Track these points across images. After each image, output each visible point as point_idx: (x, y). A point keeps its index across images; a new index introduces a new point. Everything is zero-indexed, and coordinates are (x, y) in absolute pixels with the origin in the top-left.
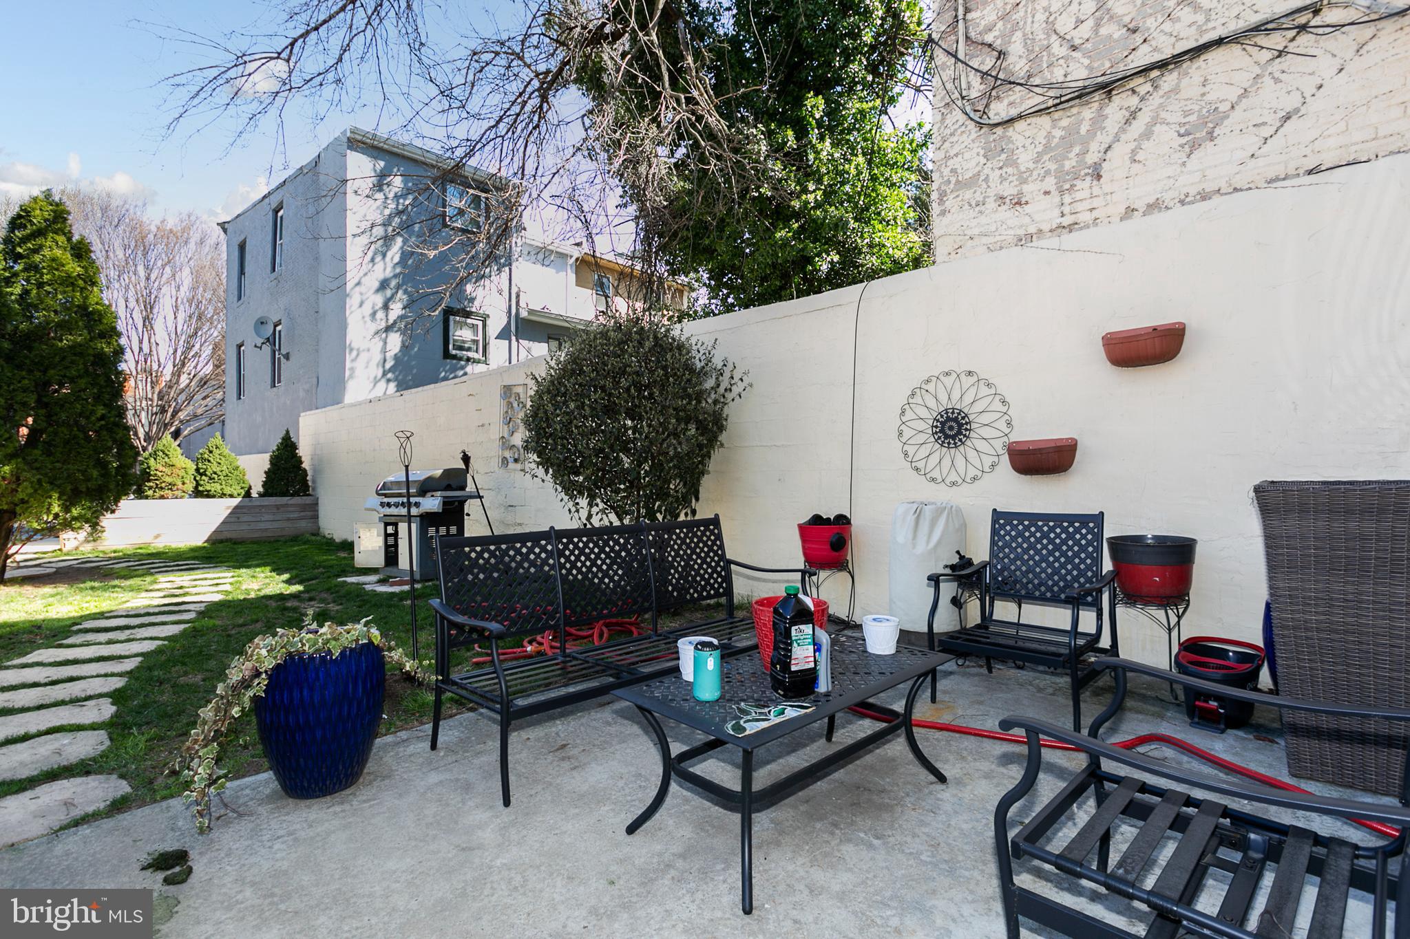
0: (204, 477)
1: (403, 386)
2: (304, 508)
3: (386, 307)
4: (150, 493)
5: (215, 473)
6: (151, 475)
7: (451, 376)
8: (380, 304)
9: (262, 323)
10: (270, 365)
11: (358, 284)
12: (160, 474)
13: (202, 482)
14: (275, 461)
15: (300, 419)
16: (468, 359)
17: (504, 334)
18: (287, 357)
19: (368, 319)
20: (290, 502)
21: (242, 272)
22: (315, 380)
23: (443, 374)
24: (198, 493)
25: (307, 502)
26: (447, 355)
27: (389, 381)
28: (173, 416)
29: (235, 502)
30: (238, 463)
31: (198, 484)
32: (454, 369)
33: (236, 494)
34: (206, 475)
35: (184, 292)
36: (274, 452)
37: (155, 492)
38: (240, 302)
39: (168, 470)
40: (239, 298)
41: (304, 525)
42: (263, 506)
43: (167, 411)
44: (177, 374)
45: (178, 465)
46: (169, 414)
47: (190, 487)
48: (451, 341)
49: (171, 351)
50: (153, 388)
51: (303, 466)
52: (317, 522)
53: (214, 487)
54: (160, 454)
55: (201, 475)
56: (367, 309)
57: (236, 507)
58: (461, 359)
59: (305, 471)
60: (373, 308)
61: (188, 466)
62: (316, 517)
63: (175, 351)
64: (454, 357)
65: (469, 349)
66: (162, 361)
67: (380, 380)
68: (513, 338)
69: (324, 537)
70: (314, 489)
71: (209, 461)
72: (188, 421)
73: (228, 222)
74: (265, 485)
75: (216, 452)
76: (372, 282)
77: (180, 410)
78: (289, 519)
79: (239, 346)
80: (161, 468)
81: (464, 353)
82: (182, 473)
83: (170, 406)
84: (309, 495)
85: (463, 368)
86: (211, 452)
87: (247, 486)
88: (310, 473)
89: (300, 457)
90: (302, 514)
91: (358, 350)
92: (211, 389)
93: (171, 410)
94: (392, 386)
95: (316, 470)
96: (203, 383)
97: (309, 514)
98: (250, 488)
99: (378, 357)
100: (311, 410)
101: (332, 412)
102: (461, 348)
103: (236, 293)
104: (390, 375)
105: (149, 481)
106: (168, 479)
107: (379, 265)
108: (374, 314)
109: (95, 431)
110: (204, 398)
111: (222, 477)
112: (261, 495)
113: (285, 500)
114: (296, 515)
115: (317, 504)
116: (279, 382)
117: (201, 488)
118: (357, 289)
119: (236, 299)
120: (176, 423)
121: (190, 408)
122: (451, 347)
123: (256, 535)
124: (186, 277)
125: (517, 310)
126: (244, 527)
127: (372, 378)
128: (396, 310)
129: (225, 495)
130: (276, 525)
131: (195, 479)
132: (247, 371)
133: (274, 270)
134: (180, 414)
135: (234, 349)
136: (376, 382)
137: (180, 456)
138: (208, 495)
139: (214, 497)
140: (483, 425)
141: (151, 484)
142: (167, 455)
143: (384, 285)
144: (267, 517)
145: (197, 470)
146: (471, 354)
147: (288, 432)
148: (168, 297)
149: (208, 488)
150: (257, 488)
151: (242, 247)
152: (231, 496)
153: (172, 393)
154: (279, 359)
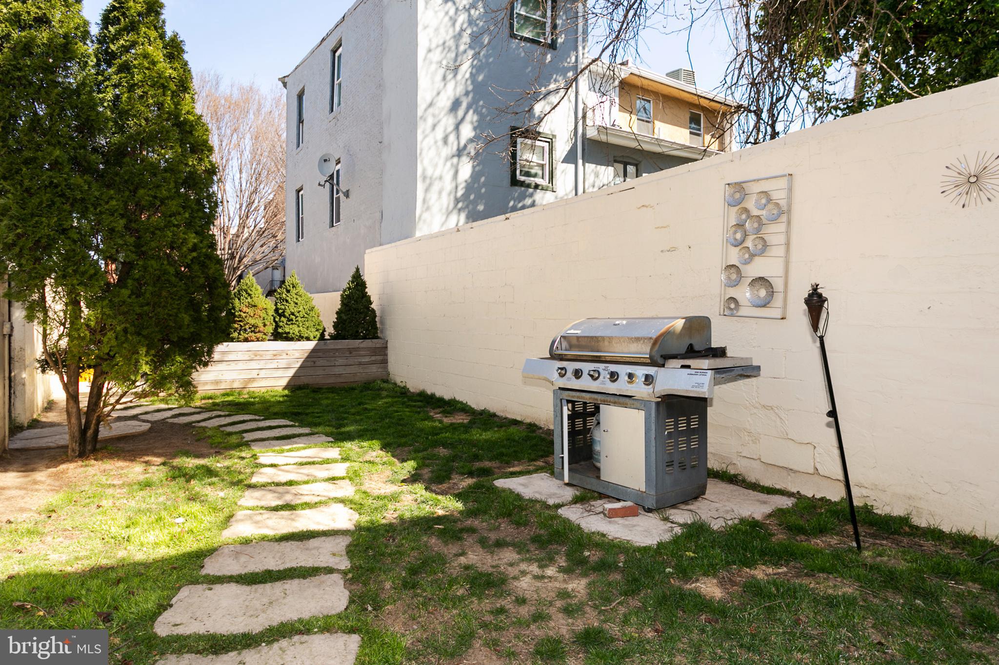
0: (283, 319)
1: (474, 216)
2: (375, 351)
3: (457, 127)
4: (235, 335)
5: (293, 314)
6: (235, 316)
7: (520, 205)
8: (451, 128)
9: (325, 161)
10: (329, 205)
11: (431, 105)
12: (244, 315)
13: (281, 324)
14: (346, 301)
15: (366, 256)
16: (537, 186)
17: (571, 158)
18: (347, 194)
19: (440, 143)
20: (362, 346)
21: (301, 121)
22: (378, 215)
23: (511, 203)
24: (278, 336)
25: (378, 346)
26: (515, 182)
27: (460, 210)
28: (240, 261)
29: (310, 345)
30: (314, 303)
31: (277, 326)
32: (523, 197)
33: (312, 338)
34: (285, 317)
35: (247, 154)
36: (345, 291)
37: (239, 334)
38: (299, 149)
39: (250, 311)
40: (298, 146)
41: (374, 370)
42: (337, 350)
43: (235, 257)
44: (242, 226)
45: (260, 306)
46: (237, 260)
47: (270, 329)
48: (518, 166)
49: (238, 206)
50: (225, 238)
51: (372, 306)
52: (386, 368)
53: (293, 330)
54: (244, 293)
55: (280, 315)
56: (439, 134)
57: (314, 351)
58: (528, 186)
59: (373, 311)
60: (445, 131)
61: (269, 307)
62: (385, 362)
63: (241, 207)
64: (522, 184)
65: (535, 175)
66: (232, 215)
67: (452, 211)
68: (580, 162)
69: (395, 384)
70: (382, 332)
71: (287, 301)
72: (250, 266)
73: (288, 76)
74: (336, 326)
75: (293, 291)
76: (445, 101)
77: (245, 256)
78: (360, 364)
79: (298, 191)
80: (245, 309)
81: (532, 179)
82: (263, 314)
83: (237, 253)
84: (378, 338)
85: (531, 195)
86: (288, 291)
87: (321, 328)
88: (378, 313)
89: (369, 297)
90: (373, 358)
91: (431, 178)
92: (266, 239)
93: (238, 257)
94: (463, 217)
95: (383, 311)
96: (261, 233)
97: (379, 358)
98: (324, 330)
99: (448, 185)
100: (374, 246)
101: (402, 247)
102: (528, 174)
103: (295, 141)
104: (460, 205)
105: (235, 322)
106: (252, 321)
107: (451, 85)
108: (445, 140)
109: (187, 266)
110: (262, 246)
111: (299, 319)
112: (333, 337)
113: (357, 343)
114: (367, 359)
115: (387, 347)
116: (338, 220)
117: (280, 330)
118: (431, 110)
119: (295, 146)
120: (242, 267)
121: (251, 255)
122: (518, 172)
123: (331, 380)
124: (248, 143)
125: (584, 129)
126: (320, 372)
127: (444, 211)
128: (467, 132)
129: (302, 337)
130: (349, 370)
131: (274, 321)
132: (306, 215)
133: (332, 110)
134: (244, 260)
135: (294, 194)
136: (449, 214)
137: (261, 296)
138: (287, 338)
139: (291, 339)
140: (672, 250)
141: (236, 326)
142: (250, 295)
143: (455, 105)
144: (341, 361)
145: (276, 310)
146: (539, 181)
147: (358, 270)
148: (235, 160)
149: (287, 330)
150: (330, 330)
151: (300, 97)
152: (308, 339)
153: (239, 242)
154: (338, 199)
